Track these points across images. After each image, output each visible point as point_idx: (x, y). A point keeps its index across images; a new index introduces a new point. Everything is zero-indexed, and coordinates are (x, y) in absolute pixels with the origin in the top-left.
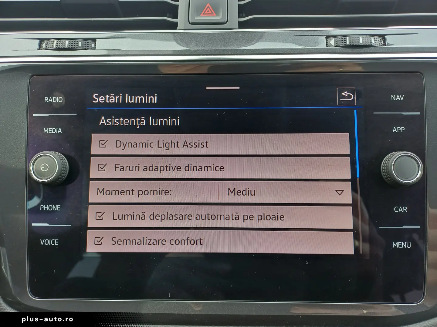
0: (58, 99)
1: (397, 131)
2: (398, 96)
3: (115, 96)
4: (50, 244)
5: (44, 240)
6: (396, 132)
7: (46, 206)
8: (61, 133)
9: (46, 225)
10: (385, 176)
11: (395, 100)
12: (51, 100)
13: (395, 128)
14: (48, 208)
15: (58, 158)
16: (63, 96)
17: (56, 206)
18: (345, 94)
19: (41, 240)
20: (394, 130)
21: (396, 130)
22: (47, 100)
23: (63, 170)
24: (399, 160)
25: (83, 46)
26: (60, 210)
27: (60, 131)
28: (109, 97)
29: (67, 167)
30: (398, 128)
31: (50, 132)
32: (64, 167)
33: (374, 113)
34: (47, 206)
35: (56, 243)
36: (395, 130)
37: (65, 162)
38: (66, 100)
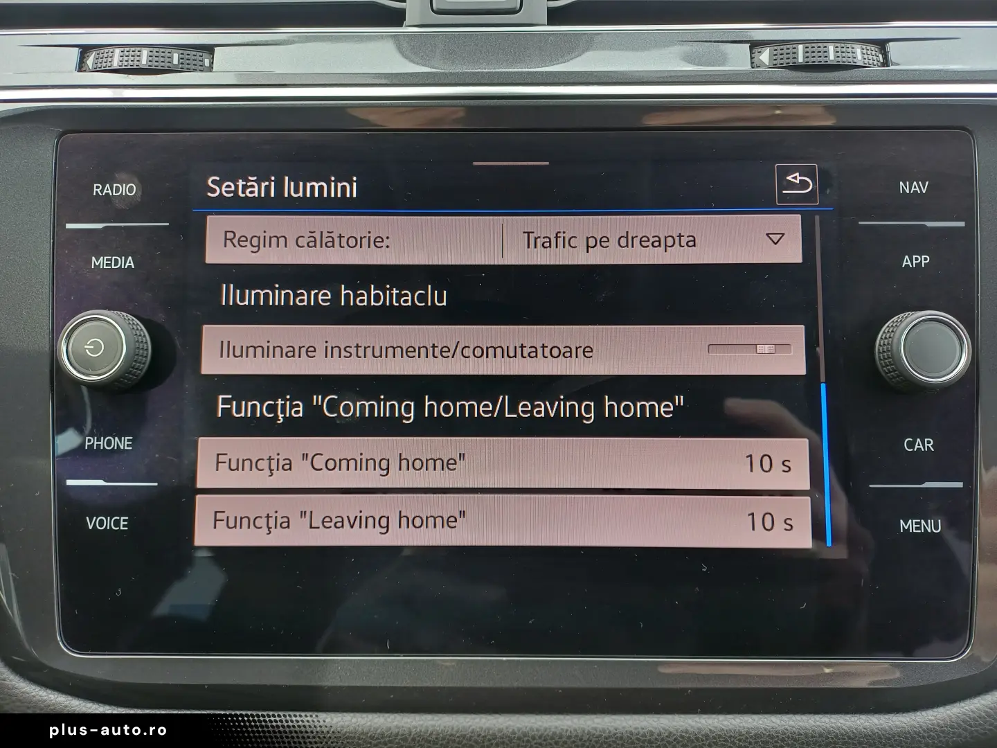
0: (126, 189)
1: (912, 264)
2: (915, 183)
3: (259, 182)
4: (108, 528)
5: (95, 518)
6: (911, 266)
7: (99, 440)
8: (133, 267)
9: (100, 483)
10: (884, 367)
11: (908, 192)
12: (110, 191)
13: (907, 257)
14: (103, 443)
15: (126, 326)
16: (136, 180)
17: (123, 438)
18: (793, 178)
19: (87, 518)
20: (905, 263)
21: (909, 263)
22: (98, 190)
23: (137, 353)
24: (917, 330)
25: (182, 64)
26: (131, 448)
27: (130, 262)
28: (245, 183)
29: (147, 347)
30: (914, 257)
31: (107, 265)
32: (141, 347)
33: (860, 223)
34: (102, 438)
35: (124, 526)
36: (907, 261)
37: (143, 335)
38: (143, 192)
